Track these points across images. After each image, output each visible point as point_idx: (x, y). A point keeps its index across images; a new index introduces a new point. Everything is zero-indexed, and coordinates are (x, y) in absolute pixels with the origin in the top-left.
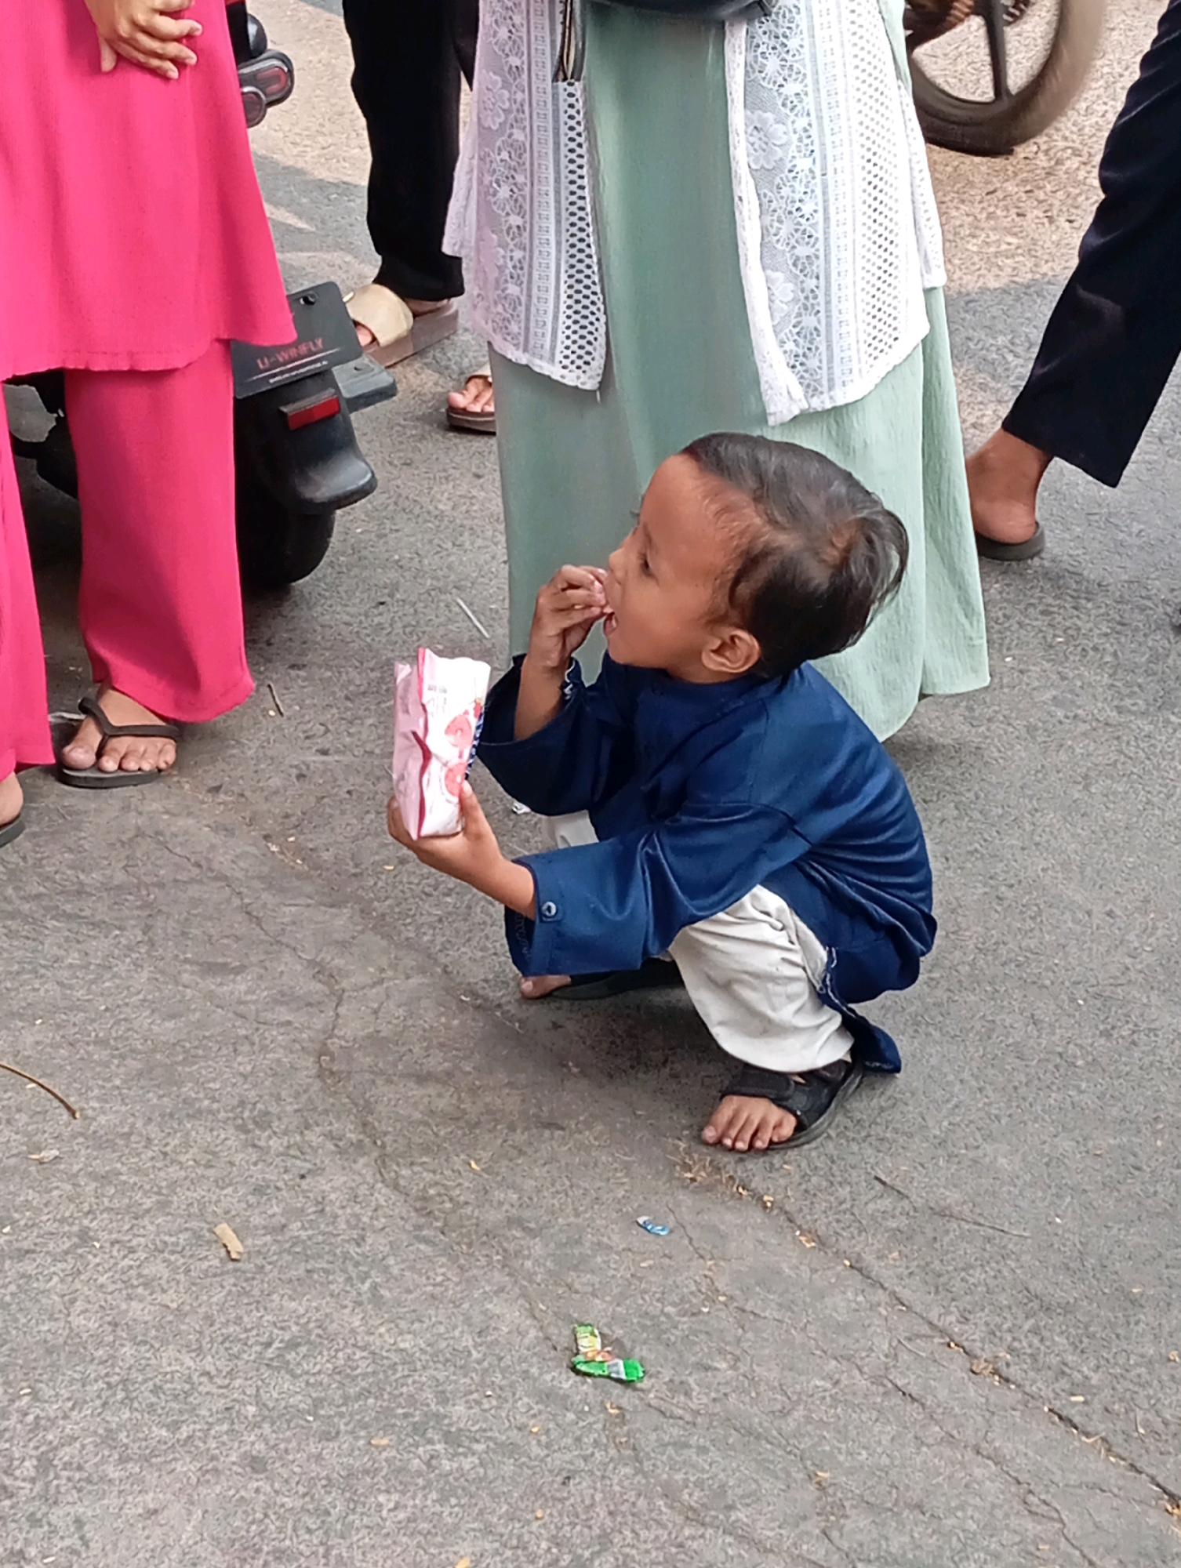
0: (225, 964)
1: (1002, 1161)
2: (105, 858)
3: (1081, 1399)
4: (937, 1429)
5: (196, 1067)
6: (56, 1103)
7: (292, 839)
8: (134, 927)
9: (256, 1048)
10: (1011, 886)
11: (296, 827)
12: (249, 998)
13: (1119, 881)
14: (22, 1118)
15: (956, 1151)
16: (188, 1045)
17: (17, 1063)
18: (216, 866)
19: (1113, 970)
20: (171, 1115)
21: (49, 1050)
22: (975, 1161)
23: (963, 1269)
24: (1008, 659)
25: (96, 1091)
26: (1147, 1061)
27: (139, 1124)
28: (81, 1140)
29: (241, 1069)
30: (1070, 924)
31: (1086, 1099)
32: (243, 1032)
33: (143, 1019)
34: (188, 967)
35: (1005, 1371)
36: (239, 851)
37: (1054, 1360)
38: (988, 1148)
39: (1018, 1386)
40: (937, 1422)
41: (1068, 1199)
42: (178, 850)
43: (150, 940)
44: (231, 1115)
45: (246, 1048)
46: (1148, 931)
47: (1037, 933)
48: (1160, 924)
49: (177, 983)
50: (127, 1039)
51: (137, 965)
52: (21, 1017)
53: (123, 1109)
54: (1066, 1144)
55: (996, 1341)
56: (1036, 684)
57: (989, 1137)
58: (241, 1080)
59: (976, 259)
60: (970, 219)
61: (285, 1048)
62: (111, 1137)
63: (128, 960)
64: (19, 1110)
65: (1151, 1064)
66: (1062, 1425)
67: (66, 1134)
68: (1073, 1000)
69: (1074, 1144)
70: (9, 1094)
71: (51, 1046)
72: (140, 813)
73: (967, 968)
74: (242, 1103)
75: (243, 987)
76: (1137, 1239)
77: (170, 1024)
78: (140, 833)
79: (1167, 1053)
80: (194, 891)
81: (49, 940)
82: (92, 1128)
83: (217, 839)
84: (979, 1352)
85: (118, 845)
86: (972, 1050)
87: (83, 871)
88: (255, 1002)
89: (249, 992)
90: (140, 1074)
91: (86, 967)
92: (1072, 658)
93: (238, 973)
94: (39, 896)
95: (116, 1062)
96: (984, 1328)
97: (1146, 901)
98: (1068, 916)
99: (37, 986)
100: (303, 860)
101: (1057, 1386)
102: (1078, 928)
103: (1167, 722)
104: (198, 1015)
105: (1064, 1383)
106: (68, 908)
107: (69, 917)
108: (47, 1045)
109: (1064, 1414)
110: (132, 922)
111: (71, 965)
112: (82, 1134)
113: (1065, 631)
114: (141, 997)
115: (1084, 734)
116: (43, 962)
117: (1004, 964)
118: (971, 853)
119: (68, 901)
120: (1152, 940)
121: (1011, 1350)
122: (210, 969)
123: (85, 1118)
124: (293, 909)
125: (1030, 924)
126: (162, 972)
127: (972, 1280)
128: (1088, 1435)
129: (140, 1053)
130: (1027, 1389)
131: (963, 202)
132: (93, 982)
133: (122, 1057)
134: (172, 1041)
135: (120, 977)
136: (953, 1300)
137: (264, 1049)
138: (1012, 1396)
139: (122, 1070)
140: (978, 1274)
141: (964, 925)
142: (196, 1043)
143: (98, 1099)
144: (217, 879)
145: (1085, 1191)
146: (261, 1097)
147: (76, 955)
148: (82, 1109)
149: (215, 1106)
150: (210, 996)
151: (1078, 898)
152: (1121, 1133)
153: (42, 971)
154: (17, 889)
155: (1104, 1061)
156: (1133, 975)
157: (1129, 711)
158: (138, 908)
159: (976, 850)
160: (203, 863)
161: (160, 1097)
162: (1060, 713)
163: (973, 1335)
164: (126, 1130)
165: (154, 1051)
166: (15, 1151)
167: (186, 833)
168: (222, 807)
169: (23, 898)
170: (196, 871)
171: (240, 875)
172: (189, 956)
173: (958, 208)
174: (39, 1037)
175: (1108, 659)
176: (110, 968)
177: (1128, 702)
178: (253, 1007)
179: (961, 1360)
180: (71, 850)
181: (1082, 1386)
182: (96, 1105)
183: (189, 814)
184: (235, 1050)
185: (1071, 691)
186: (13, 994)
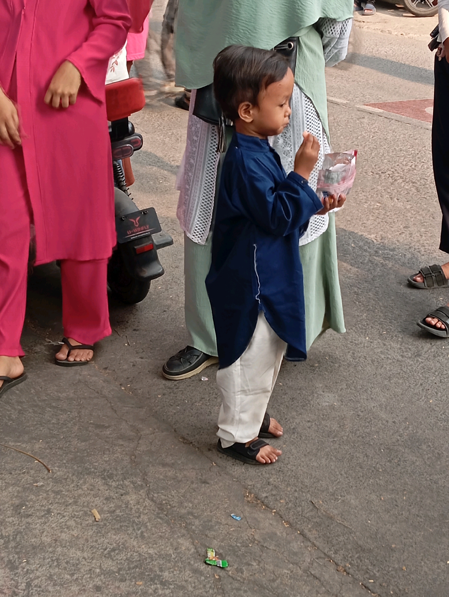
0: (104, 425)
1: (352, 501)
2: (68, 389)
3: (372, 581)
4: (324, 589)
5: (90, 458)
6: (44, 468)
7: (129, 385)
8: (75, 411)
9: (111, 452)
10: (362, 412)
11: (130, 382)
12: (110, 436)
13: (398, 411)
14: (32, 472)
15: (337, 497)
16: (89, 451)
17: (32, 454)
18: (103, 393)
19: (394, 440)
20: (81, 473)
21: (43, 450)
22: (343, 501)
23: (337, 536)
24: (367, 338)
25: (57, 464)
26: (402, 470)
27: (70, 475)
28: (51, 480)
29: (105, 459)
30: (381, 425)
31: (382, 482)
32: (107, 447)
33: (75, 442)
34: (91, 425)
35: (348, 571)
36: (111, 388)
37: (364, 568)
38: (348, 497)
39: (352, 575)
40: (324, 586)
41: (373, 515)
42: (92, 387)
43: (80, 416)
44: (100, 474)
45: (108, 452)
46: (406, 428)
47: (370, 427)
48: (410, 426)
49: (87, 431)
50: (69, 448)
51: (75, 424)
52: (35, 439)
53: (66, 470)
54: (373, 497)
55: (346, 560)
56: (376, 346)
57: (348, 493)
58: (105, 463)
59: (366, 210)
60: (366, 197)
61: (120, 453)
62: (61, 479)
63: (72, 422)
64: (32, 469)
65: (404, 472)
66: (366, 590)
67: (46, 477)
68: (380, 450)
69: (376, 497)
70: (29, 464)
71: (44, 448)
72: (81, 375)
73: (346, 437)
74: (104, 470)
75: (108, 433)
76: (395, 529)
77: (83, 444)
78: (80, 381)
79: (410, 468)
80: (95, 401)
81: (46, 415)
82: (55, 476)
83: (104, 385)
84: (340, 564)
85: (72, 385)
86: (345, 464)
87: (60, 393)
88: (112, 438)
89: (110, 434)
90: (72, 459)
91: (58, 424)
92: (388, 338)
93: (106, 428)
94: (45, 400)
95: (65, 455)
96: (342, 556)
97: (406, 418)
98: (380, 422)
99: (41, 429)
100: (132, 392)
101: (365, 576)
102: (383, 426)
103: (418, 361)
104: (92, 441)
105: (367, 576)
106: (54, 404)
107: (54, 407)
108: (43, 449)
109: (366, 585)
110: (74, 410)
111: (53, 423)
112: (51, 478)
113: (386, 330)
114: (75, 434)
115: (390, 364)
116: (44, 422)
117: (358, 437)
118: (350, 400)
119: (54, 403)
120: (407, 431)
121: (350, 564)
122: (98, 426)
123: (53, 472)
124: (127, 408)
125: (367, 424)
126: (82, 426)
127: (339, 540)
128: (374, 593)
129: (73, 452)
130: (355, 577)
131: (363, 192)
132: (60, 429)
133: (67, 453)
134: (84, 449)
135: (69, 428)
136: (333, 546)
137: (113, 453)
138: (350, 579)
139: (67, 457)
140: (341, 538)
141: (346, 424)
142: (92, 450)
143: (58, 467)
144: (103, 397)
145: (379, 512)
146: (111, 468)
147: (55, 420)
148: (52, 470)
149: (96, 471)
150: (97, 435)
151: (384, 416)
152: (392, 494)
153: (44, 425)
154: (38, 397)
155: (388, 470)
156: (400, 442)
157: (406, 357)
158: (77, 405)
159: (352, 399)
160: (99, 392)
161: (78, 467)
162: (383, 356)
163: (338, 558)
164: (66, 477)
165: (78, 452)
166: (29, 482)
167: (95, 382)
168: (107, 374)
169: (39, 401)
170: (96, 394)
171: (111, 396)
172: (92, 422)
173: (361, 194)
174: (41, 446)
175: (400, 339)
176: (66, 424)
177: (405, 354)
178: (111, 439)
179: (334, 566)
180: (57, 386)
181: (373, 577)
182: (57, 469)
183: (96, 376)
184: (104, 453)
185: (387, 350)
186: (33, 431)
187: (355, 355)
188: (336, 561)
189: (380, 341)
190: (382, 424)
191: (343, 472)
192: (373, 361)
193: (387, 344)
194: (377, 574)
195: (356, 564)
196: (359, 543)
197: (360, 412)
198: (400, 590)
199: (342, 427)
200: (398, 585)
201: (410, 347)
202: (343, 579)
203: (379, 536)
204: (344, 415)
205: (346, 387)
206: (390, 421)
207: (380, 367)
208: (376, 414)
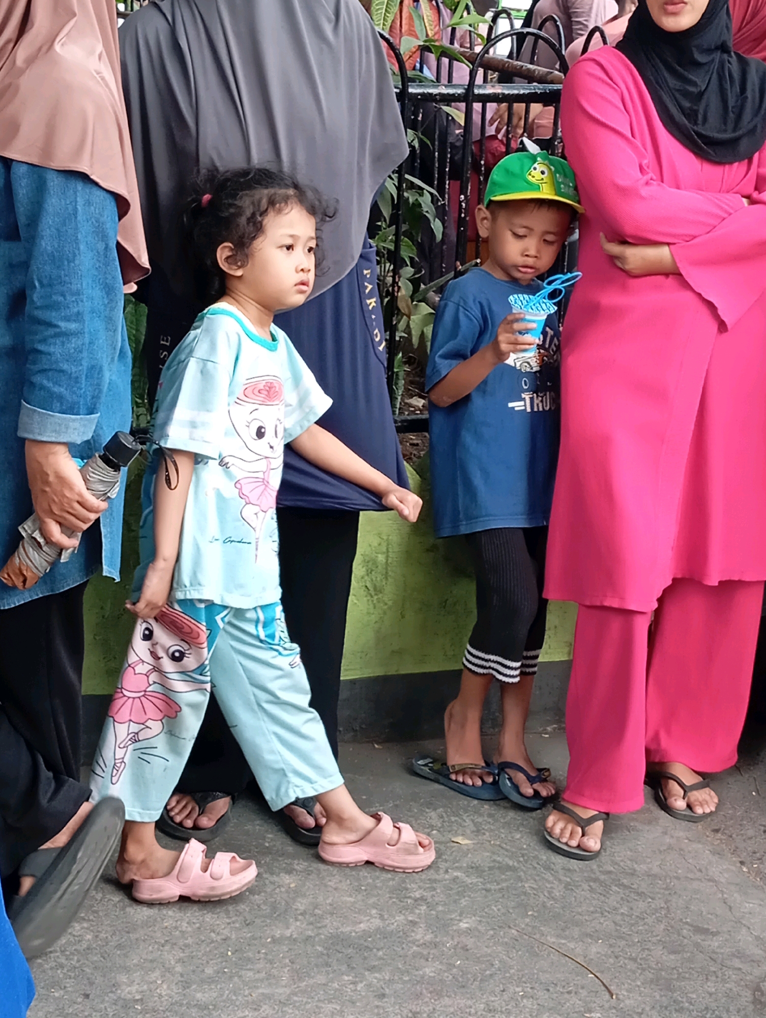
0: (708, 930)
2: (649, 858)
5: (683, 983)
6: (603, 988)
7: (756, 866)
8: (659, 898)
9: (719, 979)
11: (759, 859)
12: (718, 950)
14: (584, 993)
16: (681, 970)
17: (585, 962)
18: (711, 873)
20: (666, 1008)
21: (604, 958)
25: (626, 985)
27: (648, 1009)
28: (614, 1011)
29: (709, 989)
32: (713, 969)
33: (658, 951)
34: (687, 926)
36: (725, 867)
42: (690, 861)
43: (668, 907)
44: (700, 1014)
45: (714, 978)
49: (679, 935)
50: (647, 960)
51: (659, 921)
52: (591, 936)
53: (640, 998)
58: (708, 996)
61: (735, 983)
62: (630, 1013)
63: (654, 916)
64: (583, 988)
67: (607, 1005)
70: (579, 978)
71: (605, 956)
72: (672, 837)
74: (707, 1008)
75: (716, 944)
77: (672, 957)
78: (670, 848)
80: (695, 885)
81: (612, 898)
82: (621, 1006)
83: (714, 859)
85: (657, 852)
87: (636, 863)
88: (722, 954)
89: (718, 947)
90: (652, 981)
91: (631, 916)
93: (714, 936)
94: (610, 872)
95: (639, 971)
99: (602, 921)
100: (761, 879)
104: (689, 954)
106: (625, 881)
107: (625, 887)
108: (602, 955)
110: (659, 896)
111: (622, 914)
112: (615, 1008)
114: (658, 938)
116: (607, 909)
119: (625, 878)
122: (698, 930)
123: (618, 999)
124: (751, 905)
126: (672, 927)
129: (654, 969)
132: (632, 925)
133: (644, 970)
134: (673, 966)
135: (648, 925)
137: (724, 981)
139: (642, 977)
142: (686, 970)
143: (627, 991)
144: (709, 880)
146: (717, 1007)
147: (626, 909)
148: (617, 994)
149: (691, 1007)
150: (697, 945)
153: (606, 914)
154: (599, 866)
158: (663, 889)
160: (703, 870)
161: (661, 996)
164: (640, 1010)
165: (661, 970)
166: (577, 1010)
167: (696, 852)
168: (719, 841)
169: (600, 872)
170: (699, 874)
171: (723, 880)
172: (688, 920)
174: (600, 950)
176: (644, 919)
178: (720, 956)
180: (631, 851)
182: (625, 993)
183: (699, 842)
184: (707, 979)
186: (589, 923)
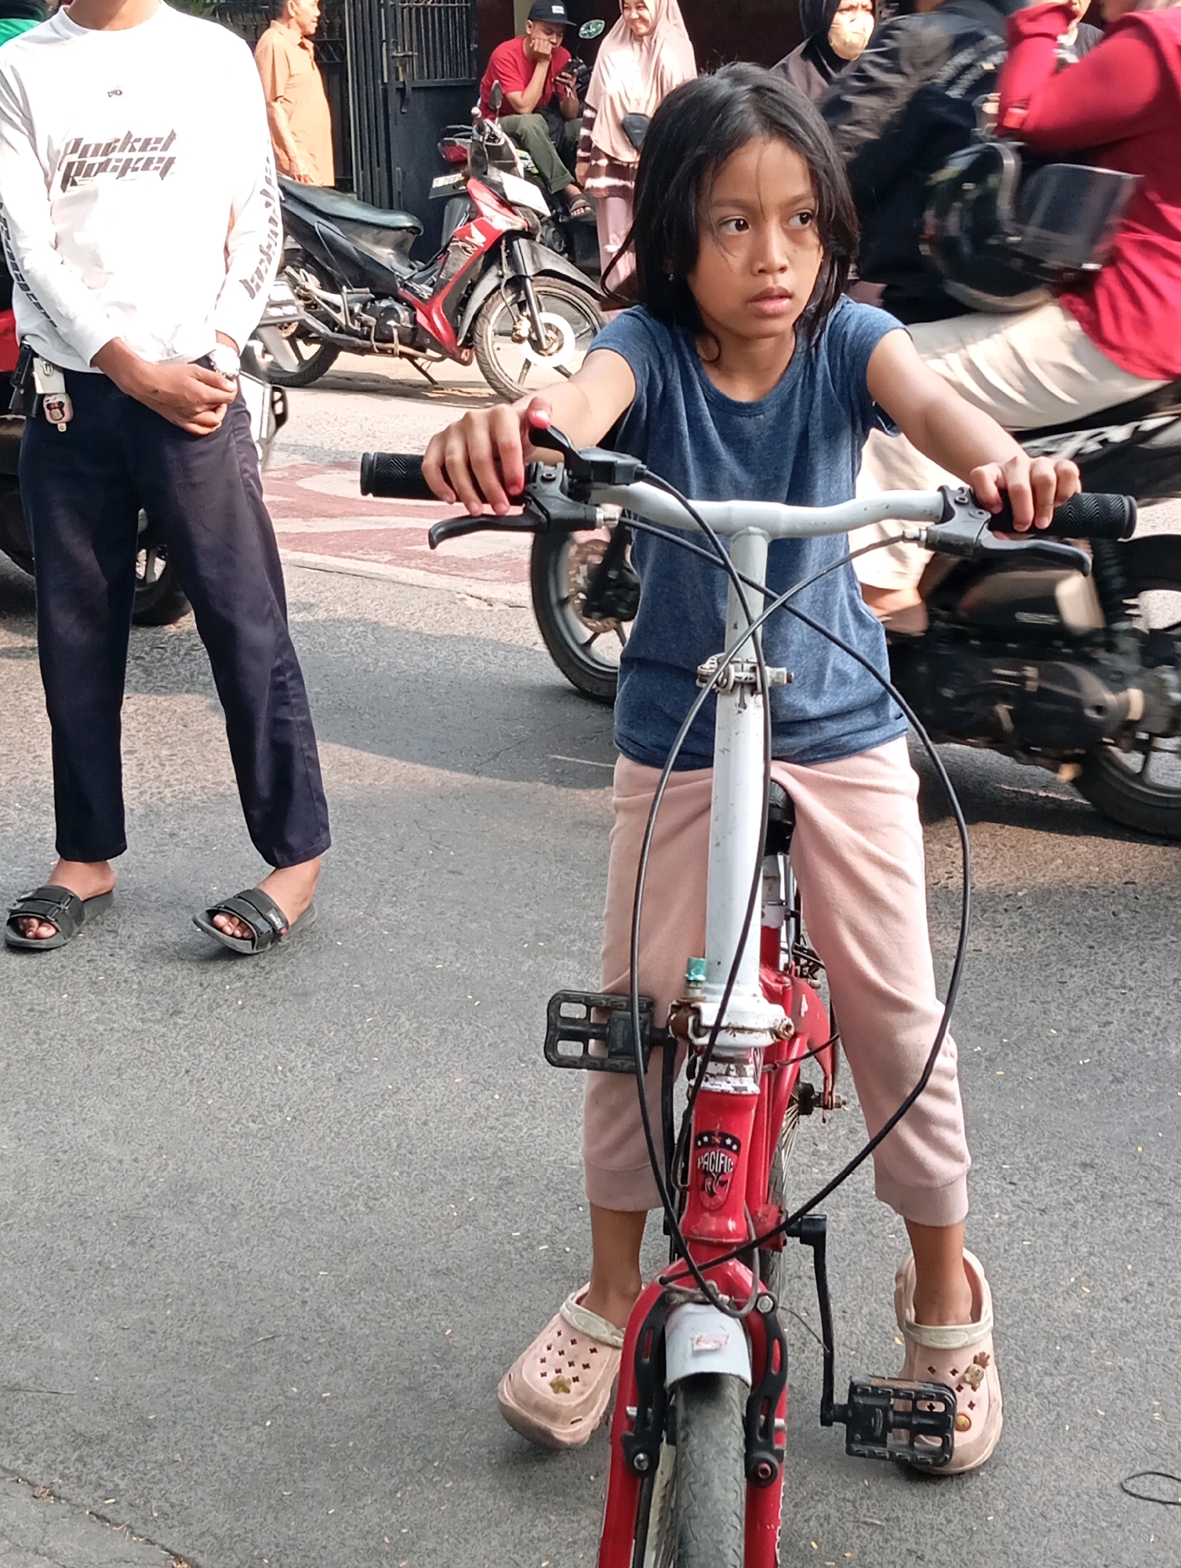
187: (41, 1036)
188: (29, 1478)
189: (92, 997)
190: (110, 1169)
191: (32, 1289)
192: (80, 1041)
193: (109, 1001)
194: (122, 1485)
195: (76, 1474)
196: (77, 1429)
197: (60, 1154)
198: (173, 1506)
199: (23, 1193)
200: (167, 1495)
201: (158, 998)
202: (48, 1513)
203: (120, 1402)
204: (26, 1166)
205: (25, 1107)
206: (127, 1159)
207: (96, 1051)
208: (95, 1151)
